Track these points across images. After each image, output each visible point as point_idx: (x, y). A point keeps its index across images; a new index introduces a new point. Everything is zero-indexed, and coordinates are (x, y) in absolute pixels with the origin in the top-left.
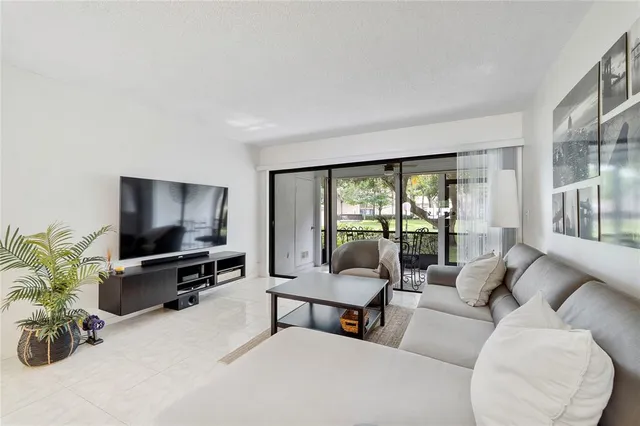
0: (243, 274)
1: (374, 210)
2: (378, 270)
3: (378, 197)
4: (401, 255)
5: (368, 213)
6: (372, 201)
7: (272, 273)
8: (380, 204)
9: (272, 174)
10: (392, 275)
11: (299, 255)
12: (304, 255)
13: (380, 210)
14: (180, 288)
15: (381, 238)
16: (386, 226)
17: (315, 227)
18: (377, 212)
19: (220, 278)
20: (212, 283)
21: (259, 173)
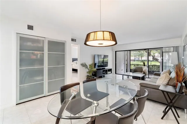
0: (111, 73)
1: (139, 58)
2: (143, 72)
3: (141, 54)
4: (148, 70)
5: (137, 59)
6: (139, 56)
7: (116, 73)
8: (142, 56)
9: (116, 52)
10: (146, 73)
11: (121, 70)
12: (122, 70)
13: (141, 58)
14: (103, 74)
15: (143, 66)
16: (144, 63)
17: (125, 63)
18: (140, 59)
19: (108, 73)
20: (107, 74)
21: (113, 52)
